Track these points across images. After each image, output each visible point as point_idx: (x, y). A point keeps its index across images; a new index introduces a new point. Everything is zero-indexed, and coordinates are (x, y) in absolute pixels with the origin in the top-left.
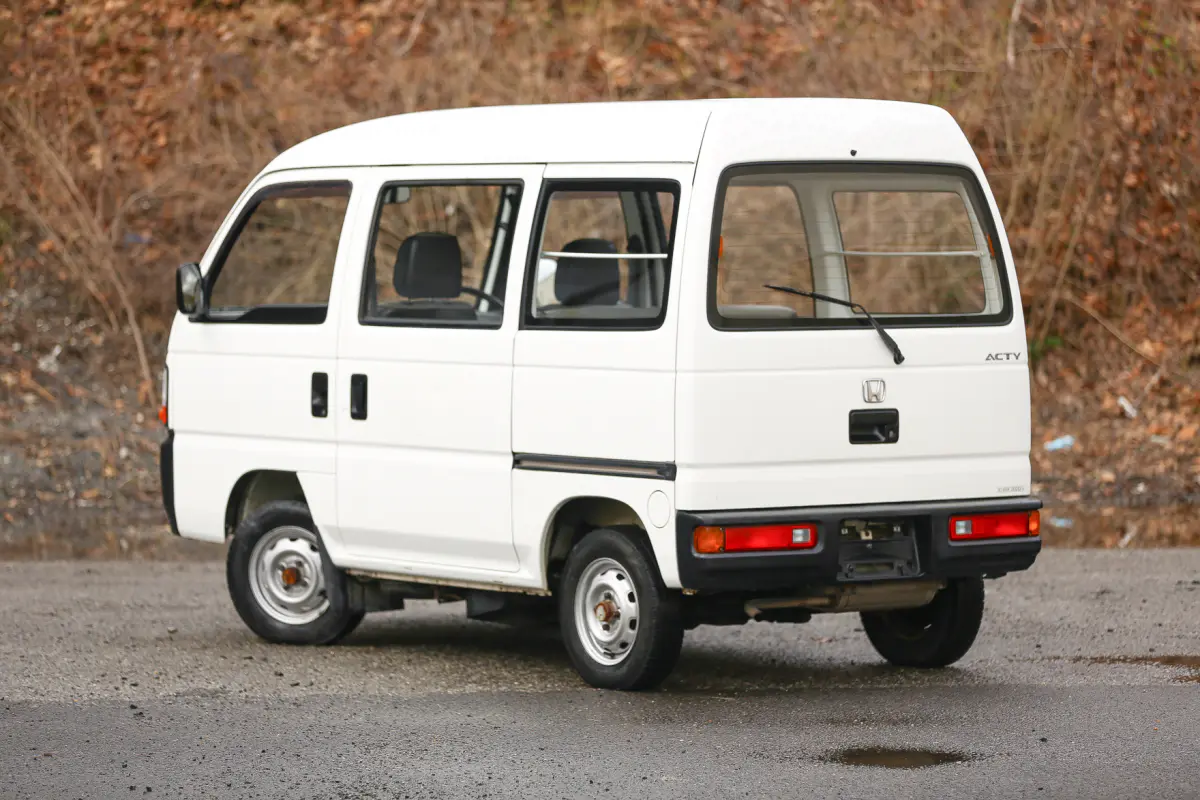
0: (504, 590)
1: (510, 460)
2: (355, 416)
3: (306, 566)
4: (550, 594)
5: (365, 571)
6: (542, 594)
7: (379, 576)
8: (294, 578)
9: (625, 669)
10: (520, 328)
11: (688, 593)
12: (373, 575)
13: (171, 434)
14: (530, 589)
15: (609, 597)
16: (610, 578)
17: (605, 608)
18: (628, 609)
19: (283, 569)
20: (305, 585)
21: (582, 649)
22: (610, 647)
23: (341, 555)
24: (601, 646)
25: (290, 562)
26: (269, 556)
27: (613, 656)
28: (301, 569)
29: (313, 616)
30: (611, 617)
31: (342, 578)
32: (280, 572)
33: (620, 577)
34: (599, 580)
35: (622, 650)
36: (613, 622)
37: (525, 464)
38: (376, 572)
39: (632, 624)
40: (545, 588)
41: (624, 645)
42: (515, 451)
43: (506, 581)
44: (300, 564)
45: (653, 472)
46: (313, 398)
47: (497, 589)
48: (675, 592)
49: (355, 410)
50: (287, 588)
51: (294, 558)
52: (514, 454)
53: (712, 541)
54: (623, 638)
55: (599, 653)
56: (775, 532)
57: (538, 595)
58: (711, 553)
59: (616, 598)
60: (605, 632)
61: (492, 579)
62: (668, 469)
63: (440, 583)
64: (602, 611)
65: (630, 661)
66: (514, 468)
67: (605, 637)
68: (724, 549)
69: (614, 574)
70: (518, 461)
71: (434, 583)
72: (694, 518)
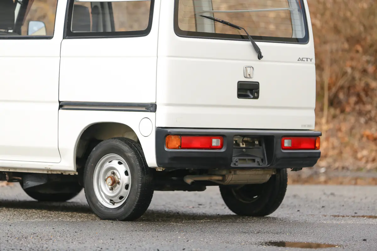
0: (50, 173)
1: (58, 105)
4: (77, 173)
6: (72, 174)
9: (123, 209)
10: (64, 38)
11: (159, 170)
14: (65, 171)
15: (114, 173)
16: (115, 164)
17: (112, 179)
18: (125, 179)
21: (97, 200)
22: (113, 199)
24: (108, 199)
27: (114, 204)
33: (120, 163)
34: (107, 165)
35: (120, 201)
36: (115, 186)
37: (66, 107)
39: (127, 187)
40: (76, 171)
41: (121, 198)
42: (60, 100)
43: (52, 168)
45: (144, 109)
47: (45, 172)
48: (153, 169)
52: (60, 102)
53: (175, 142)
54: (121, 194)
55: (106, 202)
56: (204, 140)
57: (69, 175)
58: (174, 149)
59: (117, 173)
60: (111, 191)
61: (43, 167)
62: (152, 106)
63: (11, 171)
64: (109, 181)
65: (125, 206)
66: (59, 109)
67: (110, 194)
68: (181, 147)
69: (117, 162)
70: (62, 105)
71: (8, 170)
72: (167, 131)
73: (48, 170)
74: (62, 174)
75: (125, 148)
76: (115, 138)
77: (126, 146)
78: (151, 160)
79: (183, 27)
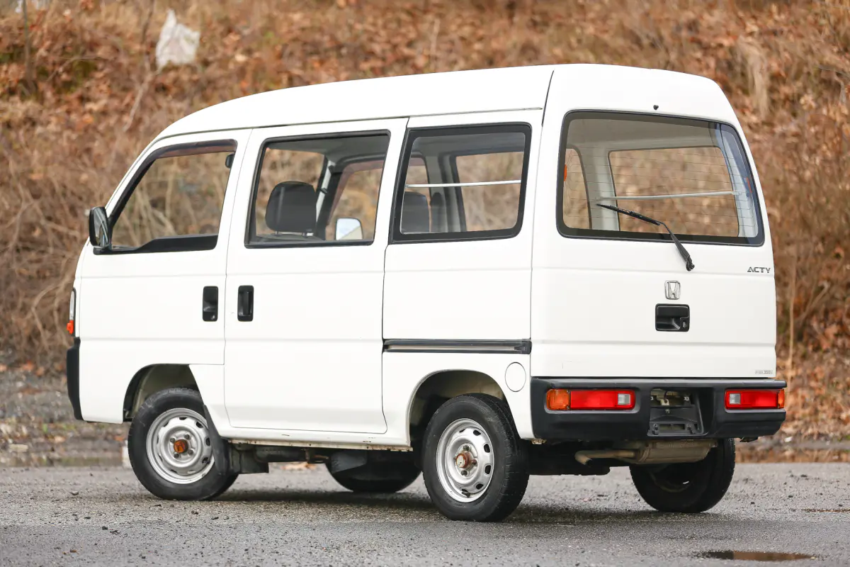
0: (370, 448)
1: (381, 345)
2: (241, 318)
3: (193, 438)
4: (411, 450)
5: (246, 439)
6: (404, 450)
7: (258, 443)
8: (183, 448)
9: (482, 503)
10: (390, 243)
11: (537, 443)
12: (253, 443)
13: (78, 341)
14: (393, 446)
15: (467, 449)
16: (468, 434)
17: (464, 458)
18: (484, 458)
19: (173, 441)
20: (191, 453)
21: (443, 491)
22: (467, 488)
23: (225, 428)
24: (460, 488)
25: (181, 436)
26: (163, 432)
27: (468, 495)
28: (188, 441)
29: (199, 477)
30: (470, 463)
31: (226, 445)
32: (171, 444)
33: (477, 433)
34: (457, 436)
35: (476, 490)
36: (470, 469)
37: (393, 348)
38: (256, 440)
39: (488, 469)
40: (409, 445)
41: (479, 486)
42: (384, 338)
43: (374, 441)
44: (188, 437)
45: (512, 349)
46: (204, 306)
47: (364, 448)
48: (527, 442)
49: (242, 314)
50: (177, 456)
51: (183, 433)
52: (384, 340)
53: (561, 400)
54: (479, 480)
55: (457, 493)
56: (605, 396)
57: (400, 451)
58: (560, 410)
59: (473, 449)
60: (464, 476)
61: (360, 440)
62: (524, 345)
63: (313, 446)
64: (461, 460)
65: (486, 498)
66: (383, 351)
67: (463, 480)
68: (569, 406)
69: (471, 431)
70: (387, 346)
71: (308, 445)
72: (546, 383)
73: (368, 445)
74: (389, 450)
75: (484, 409)
76: (468, 395)
77: (485, 406)
78: (525, 427)
79: (571, 222)
